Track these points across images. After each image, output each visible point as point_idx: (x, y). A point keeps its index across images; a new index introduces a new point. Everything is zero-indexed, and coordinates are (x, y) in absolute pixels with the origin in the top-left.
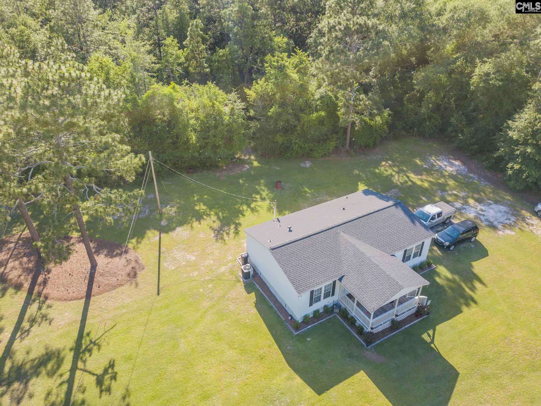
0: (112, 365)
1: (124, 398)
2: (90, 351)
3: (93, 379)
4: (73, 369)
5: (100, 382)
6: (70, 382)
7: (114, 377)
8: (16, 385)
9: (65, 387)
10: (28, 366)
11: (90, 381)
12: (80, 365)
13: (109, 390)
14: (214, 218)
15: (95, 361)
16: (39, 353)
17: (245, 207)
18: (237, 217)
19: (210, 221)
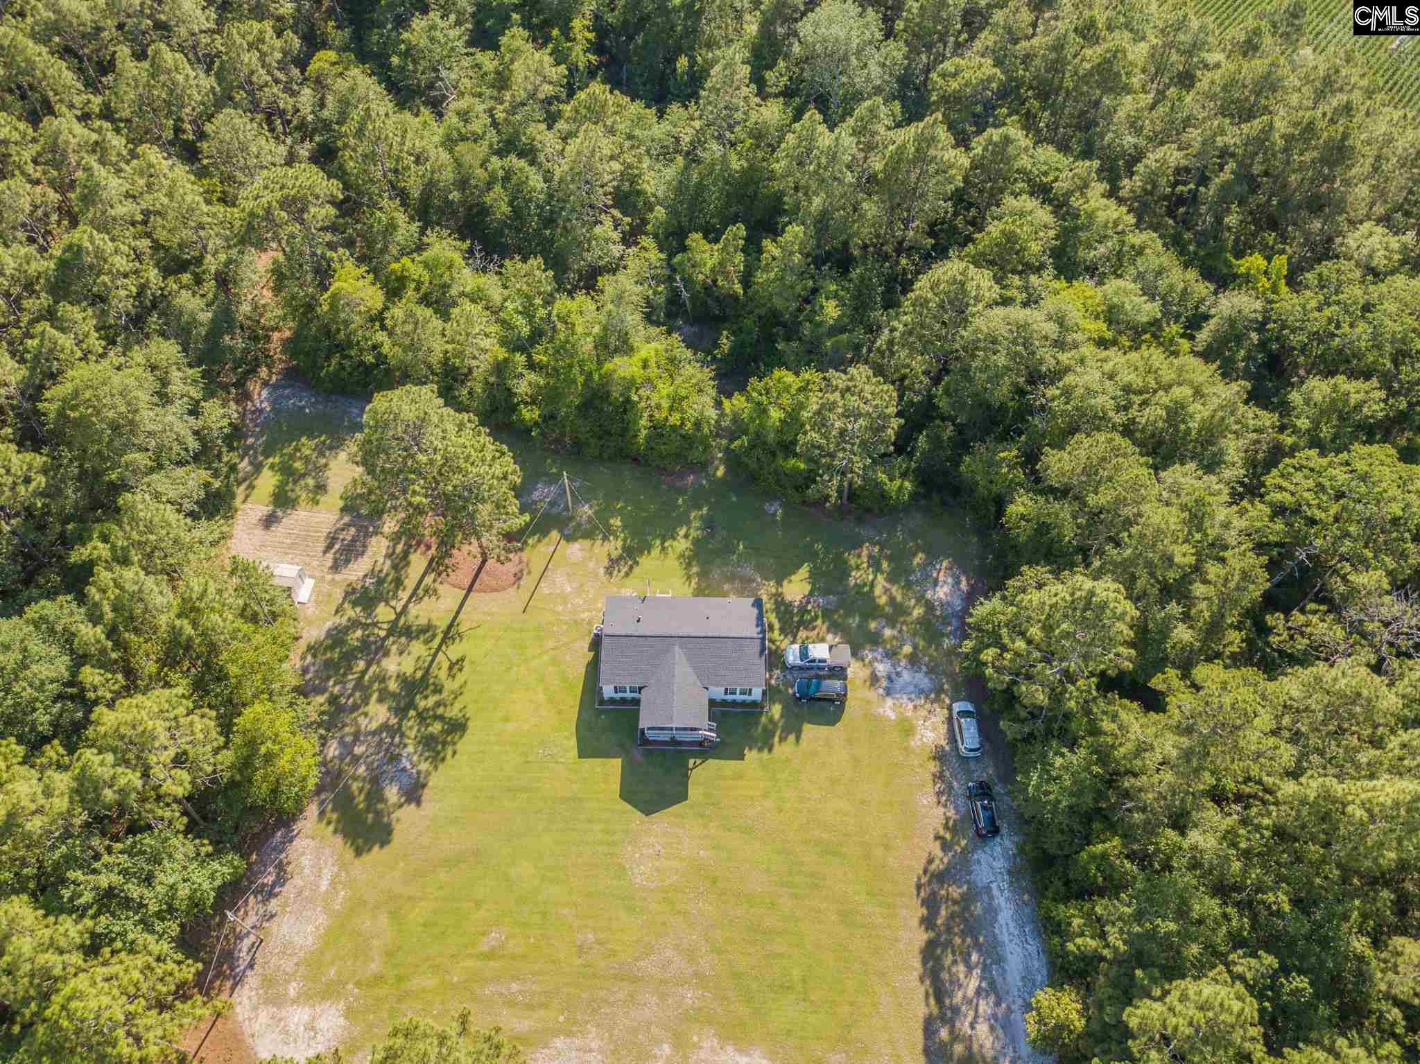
0: (462, 659)
1: (461, 687)
2: (454, 640)
3: (448, 663)
4: (439, 648)
5: (451, 668)
6: (435, 656)
7: (461, 669)
8: (403, 640)
9: (430, 658)
10: (414, 629)
11: (446, 665)
12: (444, 648)
13: (454, 676)
14: (620, 543)
15: (454, 651)
16: (423, 621)
17: (658, 542)
18: (642, 553)
19: (614, 546)
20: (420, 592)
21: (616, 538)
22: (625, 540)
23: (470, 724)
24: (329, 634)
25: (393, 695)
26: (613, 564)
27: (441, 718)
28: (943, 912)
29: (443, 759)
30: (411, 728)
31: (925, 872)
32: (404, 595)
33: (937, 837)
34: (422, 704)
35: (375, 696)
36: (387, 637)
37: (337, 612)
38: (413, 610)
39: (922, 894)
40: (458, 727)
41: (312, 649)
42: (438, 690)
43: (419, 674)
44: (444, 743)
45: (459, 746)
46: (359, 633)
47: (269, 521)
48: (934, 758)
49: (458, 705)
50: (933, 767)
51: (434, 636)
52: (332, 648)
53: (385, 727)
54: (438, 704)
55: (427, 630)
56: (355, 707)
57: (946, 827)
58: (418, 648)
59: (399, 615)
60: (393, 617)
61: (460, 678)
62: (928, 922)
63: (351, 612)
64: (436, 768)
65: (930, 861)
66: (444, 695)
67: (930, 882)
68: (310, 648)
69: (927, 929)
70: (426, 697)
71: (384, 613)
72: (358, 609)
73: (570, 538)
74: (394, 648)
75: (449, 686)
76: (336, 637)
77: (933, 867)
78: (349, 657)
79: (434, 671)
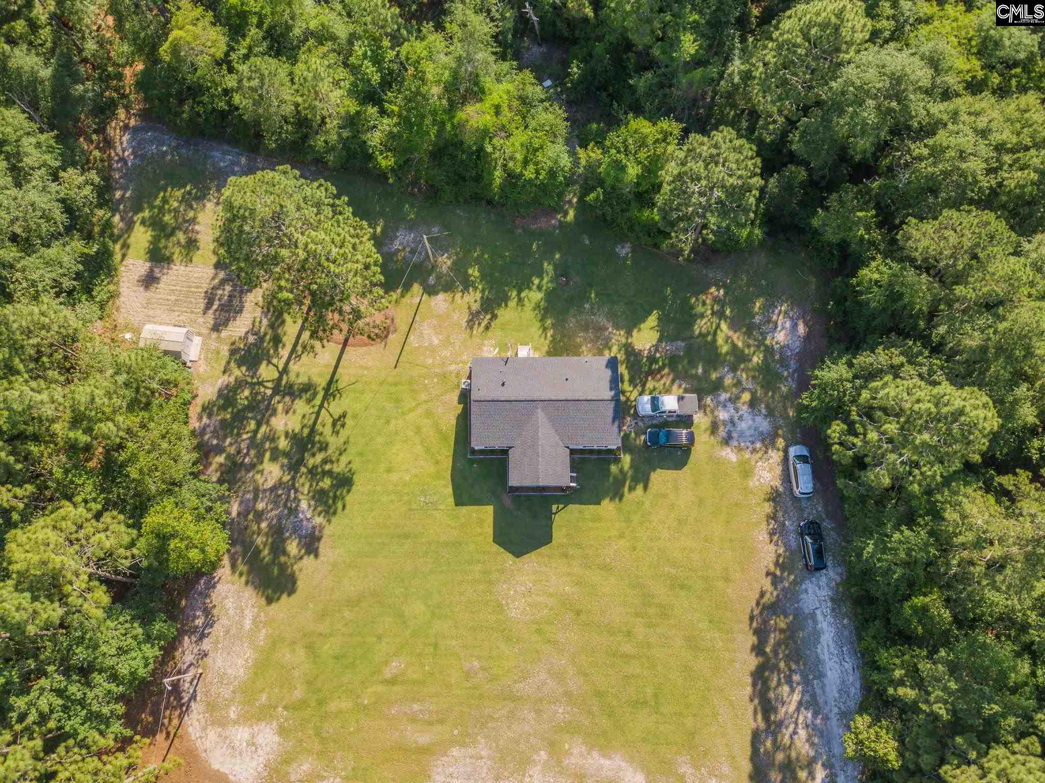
0: (344, 416)
1: (345, 443)
2: (334, 397)
3: (331, 420)
4: (321, 406)
5: (334, 424)
6: (318, 414)
7: (343, 426)
8: (287, 399)
9: (314, 416)
10: (296, 387)
11: (329, 421)
12: (326, 405)
13: (337, 433)
14: (478, 295)
15: (335, 407)
16: (303, 379)
17: (514, 293)
18: (499, 305)
19: (473, 298)
20: (299, 348)
21: (475, 289)
22: (483, 291)
23: (355, 478)
24: (220, 394)
25: (286, 454)
26: (473, 318)
27: (330, 473)
28: (772, 641)
29: (335, 513)
30: (304, 485)
31: (758, 604)
32: (285, 353)
33: (768, 574)
34: (311, 462)
35: (268, 455)
36: (272, 396)
37: (224, 372)
38: (294, 367)
39: (755, 625)
40: (345, 482)
41: (207, 409)
42: (324, 447)
43: (306, 431)
44: (335, 498)
45: (349, 499)
46: (247, 393)
47: (149, 281)
48: (769, 500)
49: (344, 459)
50: (768, 508)
51: (315, 395)
52: (223, 408)
53: (279, 484)
54: (325, 461)
55: (308, 388)
56: (253, 466)
57: (777, 564)
58: (301, 406)
59: (281, 374)
60: (276, 375)
61: (344, 433)
62: (758, 649)
63: (238, 373)
64: (329, 521)
65: (762, 594)
66: (330, 452)
67: (761, 613)
68: (204, 409)
69: (757, 655)
70: (314, 455)
71: (267, 372)
72: (244, 369)
73: (431, 291)
74: (280, 407)
75: (334, 442)
76: (227, 397)
77: (764, 600)
78: (239, 418)
79: (319, 427)
